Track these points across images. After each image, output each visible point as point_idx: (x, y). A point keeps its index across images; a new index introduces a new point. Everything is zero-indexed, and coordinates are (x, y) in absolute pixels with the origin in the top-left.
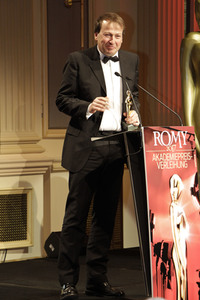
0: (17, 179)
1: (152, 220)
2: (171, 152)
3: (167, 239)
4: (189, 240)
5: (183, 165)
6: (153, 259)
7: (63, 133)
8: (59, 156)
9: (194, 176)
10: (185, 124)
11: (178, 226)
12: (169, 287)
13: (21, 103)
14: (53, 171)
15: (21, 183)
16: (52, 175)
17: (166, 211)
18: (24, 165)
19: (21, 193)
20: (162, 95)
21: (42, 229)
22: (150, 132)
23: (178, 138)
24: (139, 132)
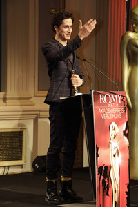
0: (17, 122)
1: (97, 151)
2: (111, 108)
3: (107, 163)
4: (121, 165)
5: (119, 116)
6: (97, 177)
9: (125, 123)
11: (114, 155)
12: (108, 195)
13: (21, 74)
14: (40, 117)
15: (19, 125)
16: (39, 120)
17: (107, 146)
18: (21, 113)
19: (19, 130)
21: (32, 154)
22: (97, 95)
23: (115, 98)
24: (91, 95)
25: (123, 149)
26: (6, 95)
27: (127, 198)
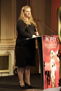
0: (6, 51)
1: (44, 64)
2: (51, 43)
3: (49, 69)
4: (56, 70)
5: (55, 47)
6: (44, 76)
9: (58, 51)
11: (53, 66)
12: (49, 84)
13: (8, 28)
17: (49, 61)
18: (8, 47)
23: (53, 39)
24: (41, 37)
25: (57, 63)
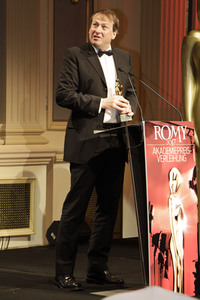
0: (21, 169)
1: (151, 211)
2: (171, 146)
3: (164, 230)
4: (186, 232)
5: (183, 159)
6: (151, 249)
7: (64, 125)
8: (61, 148)
9: (193, 169)
10: (185, 119)
11: (176, 218)
12: (166, 276)
13: (27, 96)
14: (56, 162)
15: (25, 173)
16: (55, 166)
17: (165, 203)
18: (28, 156)
19: (25, 182)
20: (163, 91)
21: (45, 218)
22: (151, 127)
23: (178, 132)
25: (189, 209)
26: (4, 127)
27: (196, 282)
